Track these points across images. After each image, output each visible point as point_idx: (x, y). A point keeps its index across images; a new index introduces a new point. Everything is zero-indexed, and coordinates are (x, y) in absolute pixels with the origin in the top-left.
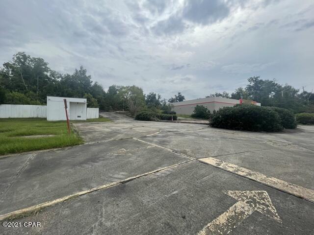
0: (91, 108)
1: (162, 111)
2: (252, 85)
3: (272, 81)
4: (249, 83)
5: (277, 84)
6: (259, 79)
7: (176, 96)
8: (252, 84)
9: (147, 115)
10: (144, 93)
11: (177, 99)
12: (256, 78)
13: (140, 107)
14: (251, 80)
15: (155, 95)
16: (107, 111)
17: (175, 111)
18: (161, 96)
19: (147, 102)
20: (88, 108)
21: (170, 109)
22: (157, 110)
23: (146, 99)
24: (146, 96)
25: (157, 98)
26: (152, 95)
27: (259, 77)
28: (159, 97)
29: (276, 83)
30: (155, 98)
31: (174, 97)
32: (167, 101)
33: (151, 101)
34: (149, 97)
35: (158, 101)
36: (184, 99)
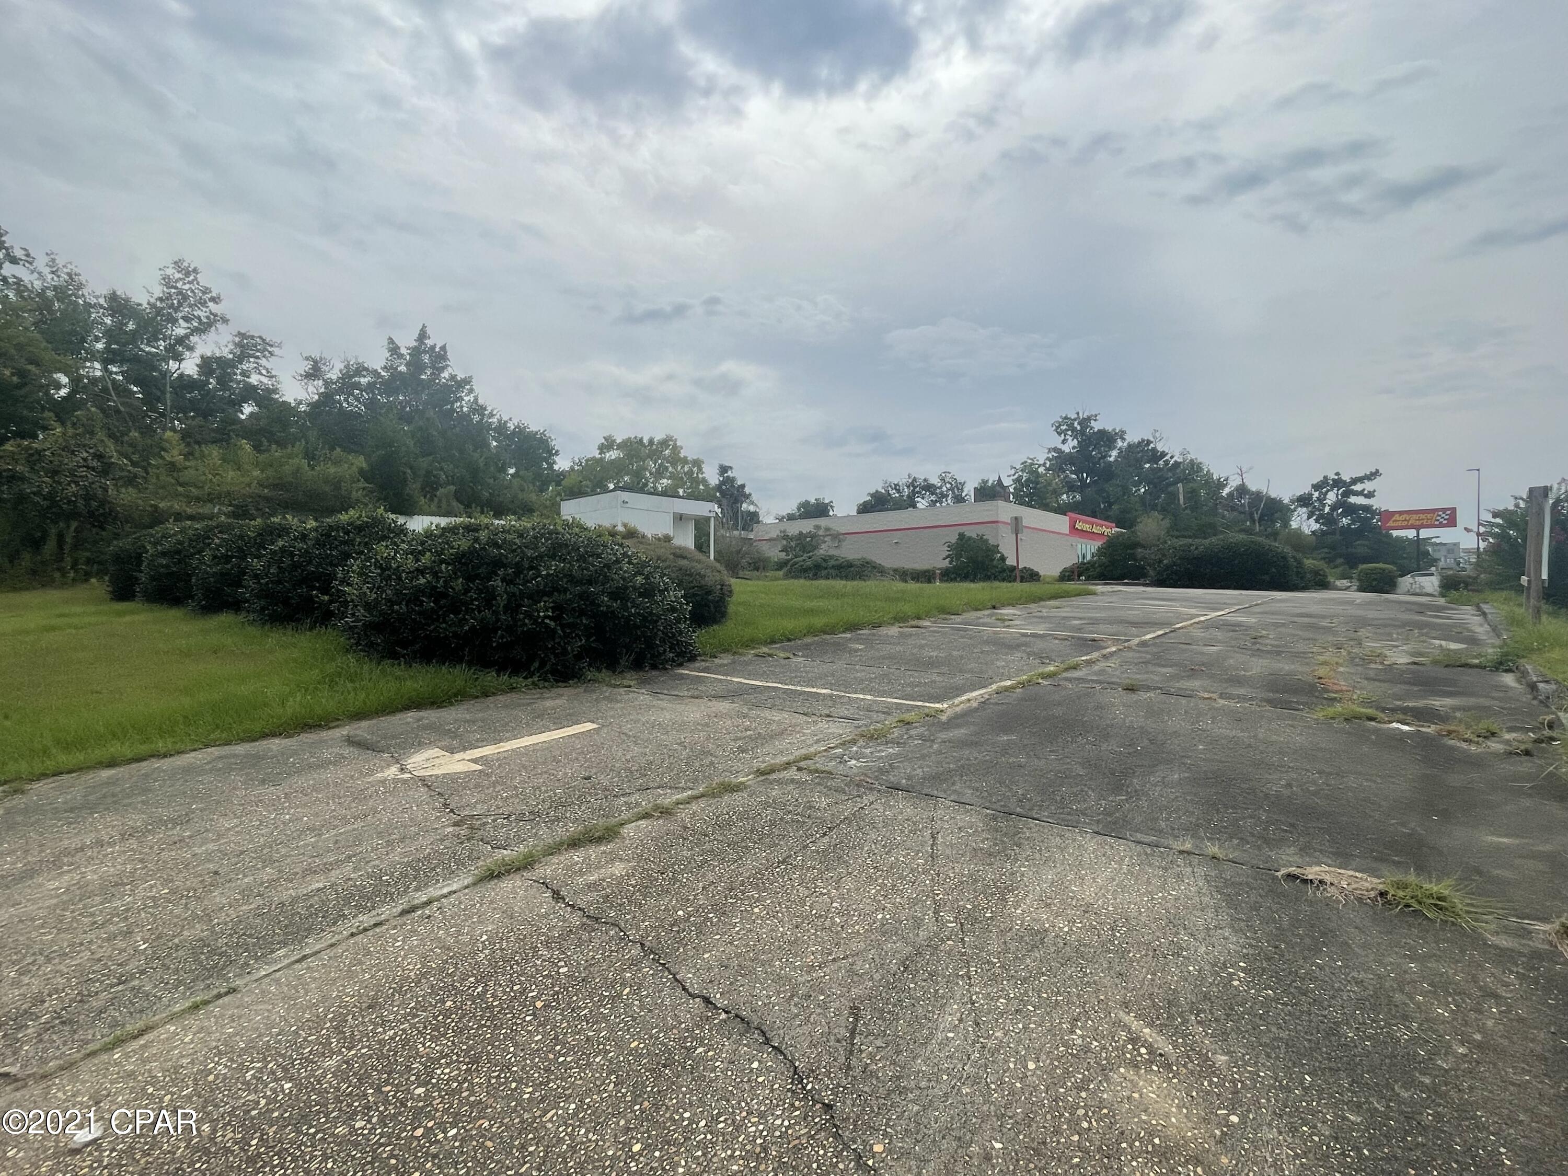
2: (1066, 448)
3: (1149, 442)
4: (1056, 441)
5: (1163, 454)
6: (1096, 426)
8: (1070, 446)
12: (1085, 422)
14: (1065, 426)
27: (1094, 417)
29: (1160, 448)
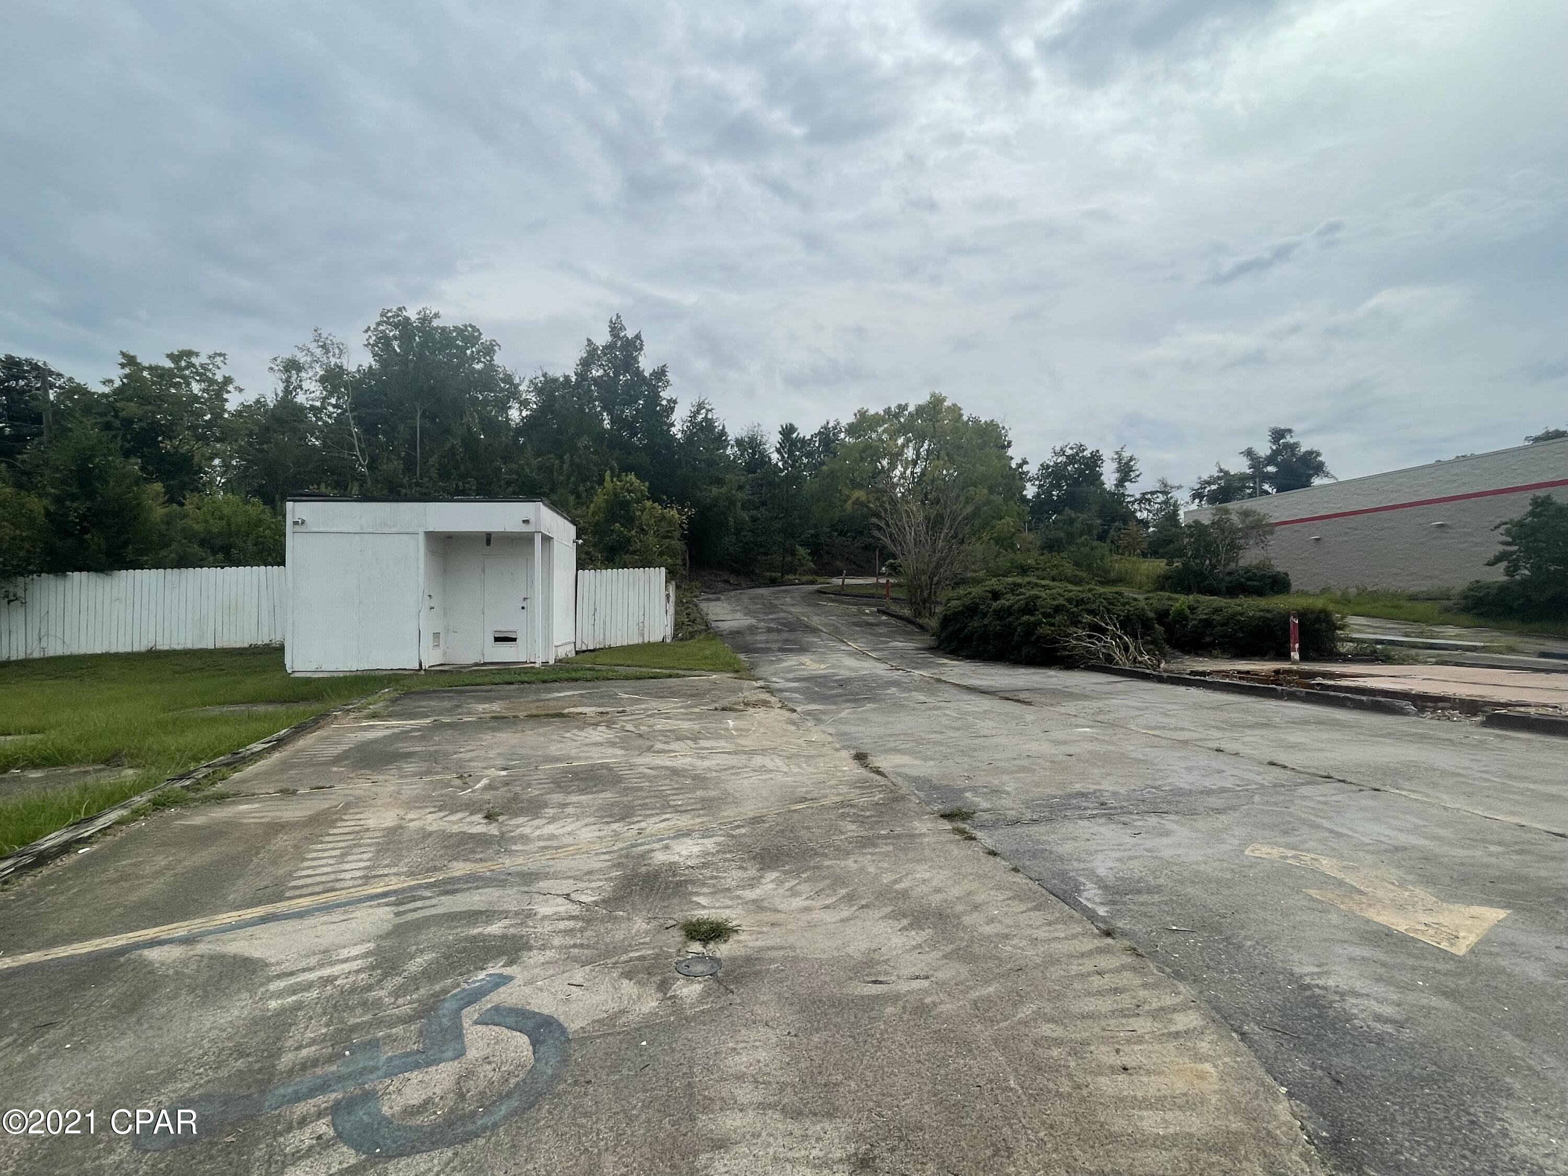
0: (609, 574)
1: (1159, 566)
7: (1249, 453)
9: (1030, 608)
10: (1015, 454)
11: (1267, 478)
13: (977, 548)
15: (1095, 459)
16: (773, 582)
17: (1279, 567)
18: (1138, 466)
19: (1041, 506)
20: (587, 575)
21: (1234, 547)
22: (1119, 564)
23: (1030, 491)
24: (1032, 469)
25: (1109, 477)
26: (1072, 459)
28: (1126, 471)
30: (1095, 478)
31: (1240, 466)
32: (1182, 497)
33: (1072, 500)
34: (1053, 474)
35: (1117, 498)
36: (1319, 469)
